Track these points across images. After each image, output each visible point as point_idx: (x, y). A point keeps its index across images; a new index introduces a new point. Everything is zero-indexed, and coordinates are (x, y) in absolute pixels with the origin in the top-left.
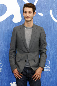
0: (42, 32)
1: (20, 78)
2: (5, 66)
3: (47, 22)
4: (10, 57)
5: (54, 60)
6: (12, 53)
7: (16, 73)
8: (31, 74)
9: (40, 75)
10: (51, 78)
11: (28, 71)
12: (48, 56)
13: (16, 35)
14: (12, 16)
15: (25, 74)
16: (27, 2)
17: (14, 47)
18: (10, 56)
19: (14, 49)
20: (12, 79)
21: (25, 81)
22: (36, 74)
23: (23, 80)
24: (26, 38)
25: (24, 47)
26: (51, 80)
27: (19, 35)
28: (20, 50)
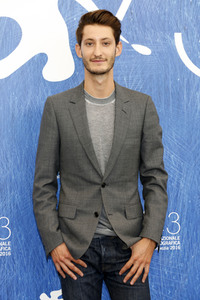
0: (148, 111)
1: (75, 278)
2: (20, 236)
3: (166, 78)
4: (36, 204)
5: (193, 210)
6: (45, 189)
7: (63, 258)
8: (114, 261)
9: (146, 263)
10: (185, 275)
11: (104, 249)
12: (171, 195)
13: (55, 125)
14: (41, 60)
15: (95, 260)
16: (92, 8)
17: (51, 169)
18: (38, 200)
19: (51, 174)
20: (46, 281)
21: (93, 287)
22: (135, 260)
23: (87, 284)
24: (92, 136)
25: (86, 167)
26: (183, 282)
27: (67, 126)
28: (73, 178)
